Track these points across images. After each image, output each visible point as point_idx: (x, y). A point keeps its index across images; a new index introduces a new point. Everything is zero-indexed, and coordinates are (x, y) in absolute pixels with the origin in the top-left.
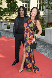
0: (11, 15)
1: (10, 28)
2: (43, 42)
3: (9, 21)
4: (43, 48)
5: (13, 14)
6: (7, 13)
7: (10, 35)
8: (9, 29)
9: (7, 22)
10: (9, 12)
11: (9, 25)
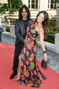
0: (12, 13)
1: (11, 32)
2: (52, 51)
3: (9, 21)
4: (51, 60)
5: (15, 12)
6: (7, 10)
7: (10, 41)
8: (9, 32)
9: (6, 22)
10: (10, 8)
11: (9, 27)
